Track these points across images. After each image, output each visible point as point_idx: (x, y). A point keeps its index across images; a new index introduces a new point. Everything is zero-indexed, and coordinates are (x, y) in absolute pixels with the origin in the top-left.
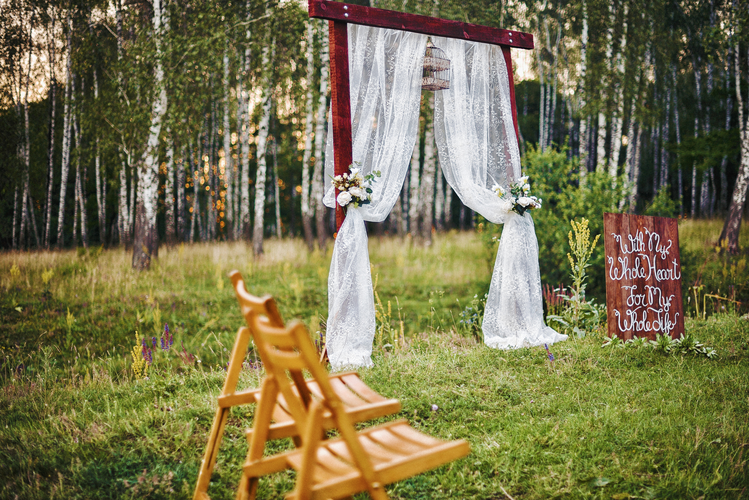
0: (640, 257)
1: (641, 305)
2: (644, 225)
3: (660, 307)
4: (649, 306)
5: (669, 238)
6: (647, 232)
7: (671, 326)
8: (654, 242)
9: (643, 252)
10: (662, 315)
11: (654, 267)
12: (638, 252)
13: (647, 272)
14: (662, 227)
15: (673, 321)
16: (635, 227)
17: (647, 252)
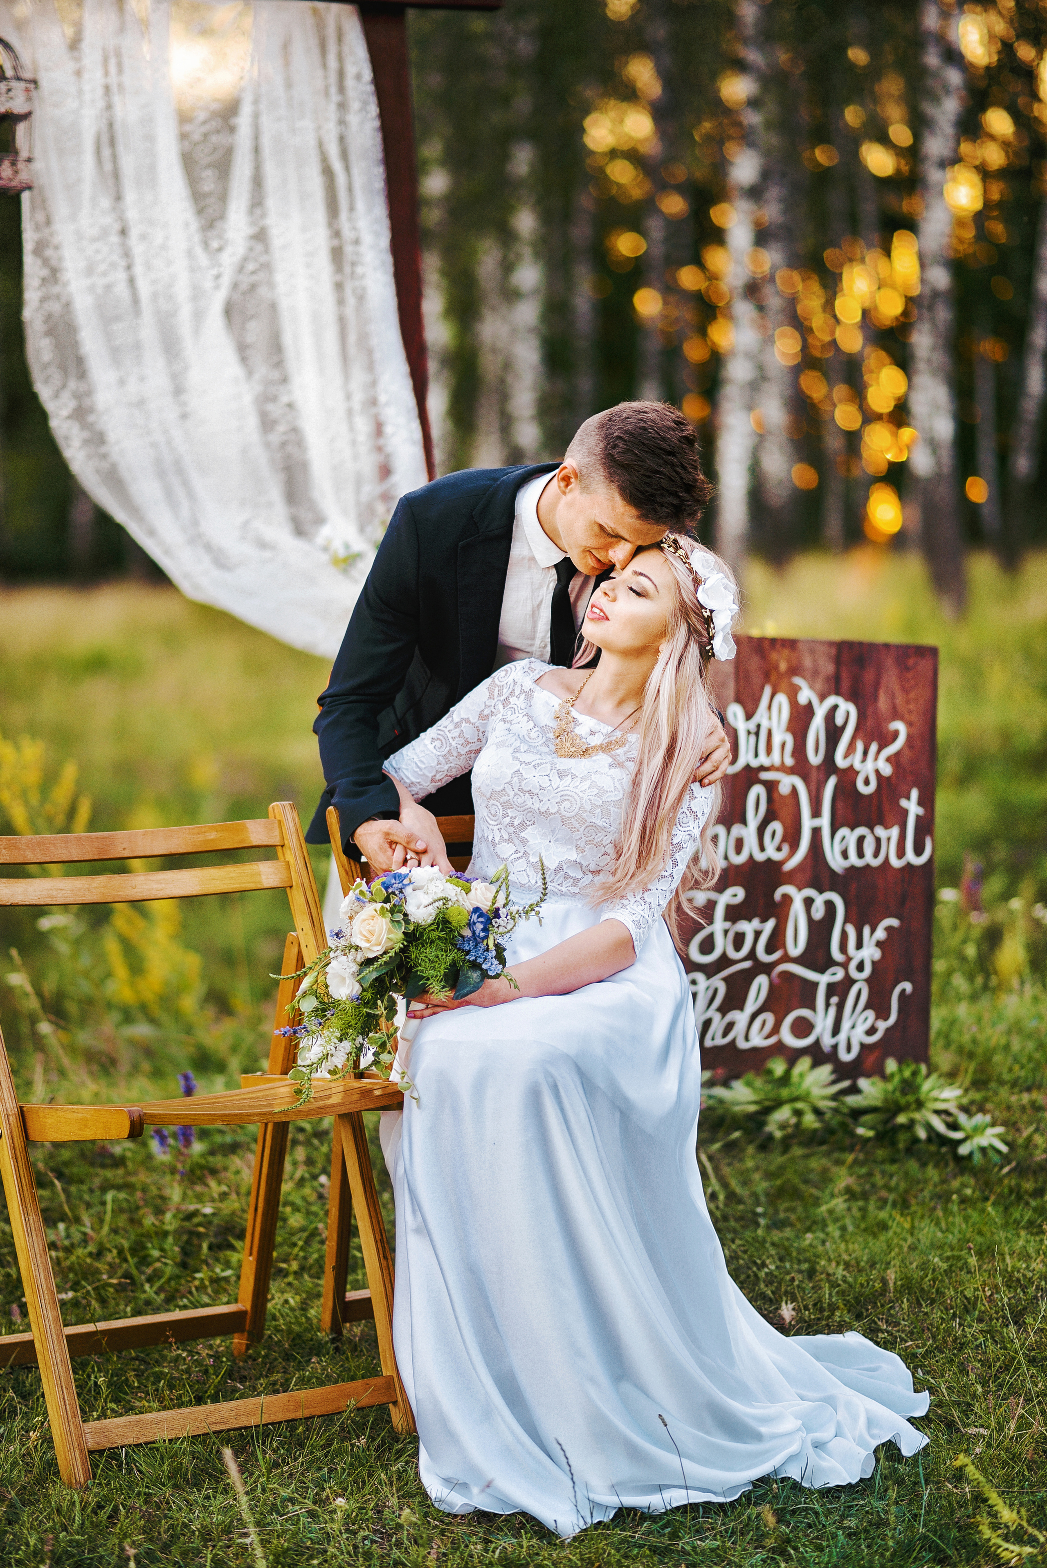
0: (771, 787)
1: (752, 955)
2: (794, 670)
3: (831, 963)
4: (786, 958)
5: (896, 715)
6: (806, 695)
7: (871, 1031)
8: (833, 733)
9: (783, 768)
10: (839, 990)
11: (825, 821)
12: (762, 768)
13: (792, 838)
14: (869, 676)
15: (882, 1013)
16: (756, 678)
17: (801, 767)
